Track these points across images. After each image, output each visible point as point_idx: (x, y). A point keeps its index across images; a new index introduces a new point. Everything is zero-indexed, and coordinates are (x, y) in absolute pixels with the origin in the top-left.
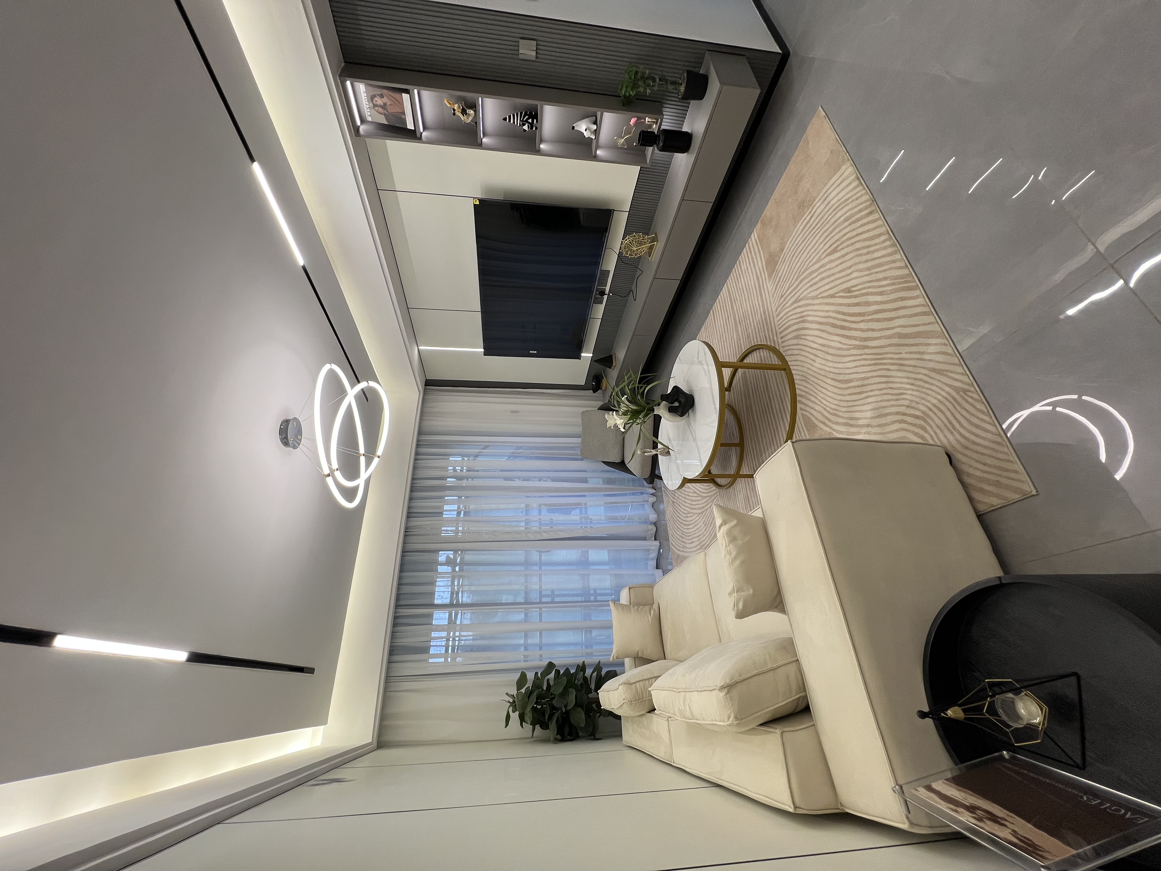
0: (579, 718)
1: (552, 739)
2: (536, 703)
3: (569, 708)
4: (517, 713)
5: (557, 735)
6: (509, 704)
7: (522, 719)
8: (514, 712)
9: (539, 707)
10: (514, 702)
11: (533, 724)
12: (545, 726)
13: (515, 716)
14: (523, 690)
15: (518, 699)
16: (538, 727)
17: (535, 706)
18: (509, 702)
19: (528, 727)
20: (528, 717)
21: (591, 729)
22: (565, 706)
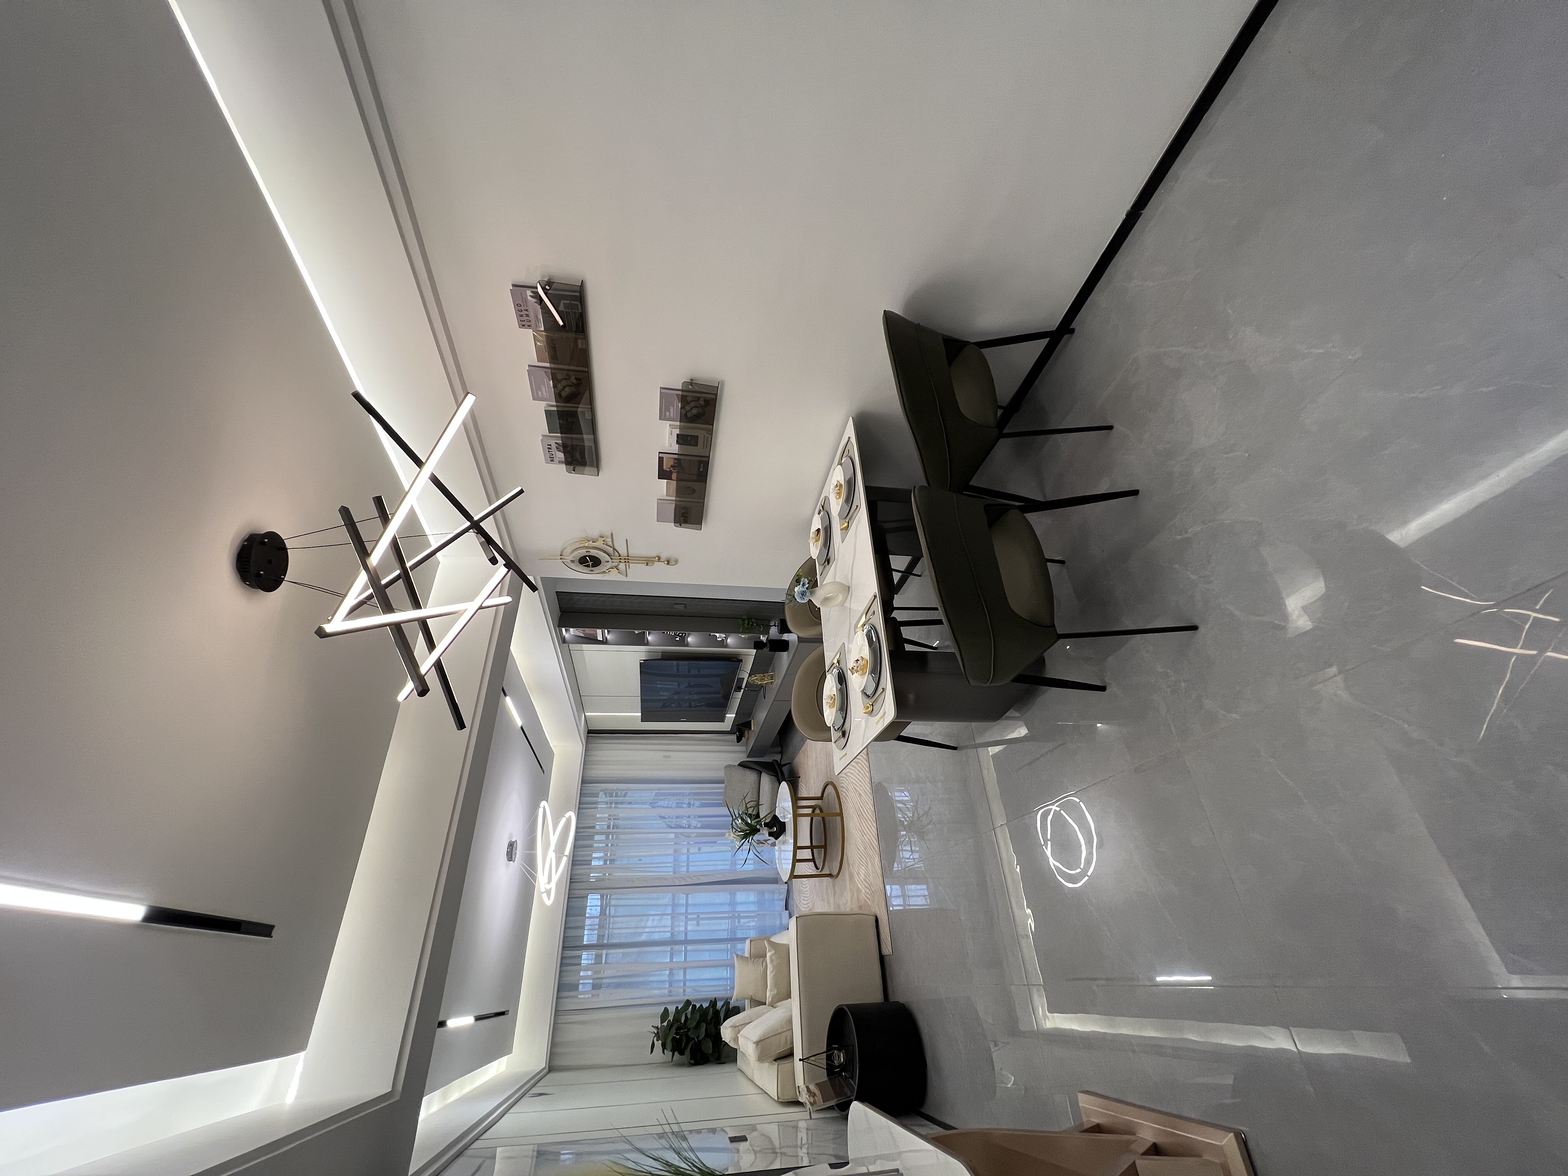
0: (708, 1047)
1: (686, 1062)
2: (676, 1034)
3: (700, 1039)
4: (660, 1042)
5: (691, 1059)
6: (654, 1035)
7: (664, 1046)
8: (657, 1040)
9: (678, 1037)
10: (658, 1032)
11: (673, 1051)
12: (682, 1053)
13: (658, 1044)
14: (665, 1024)
15: (661, 1031)
16: (676, 1053)
17: (675, 1036)
18: (655, 1033)
19: (669, 1053)
20: (669, 1045)
21: (717, 1055)
22: (697, 1038)
